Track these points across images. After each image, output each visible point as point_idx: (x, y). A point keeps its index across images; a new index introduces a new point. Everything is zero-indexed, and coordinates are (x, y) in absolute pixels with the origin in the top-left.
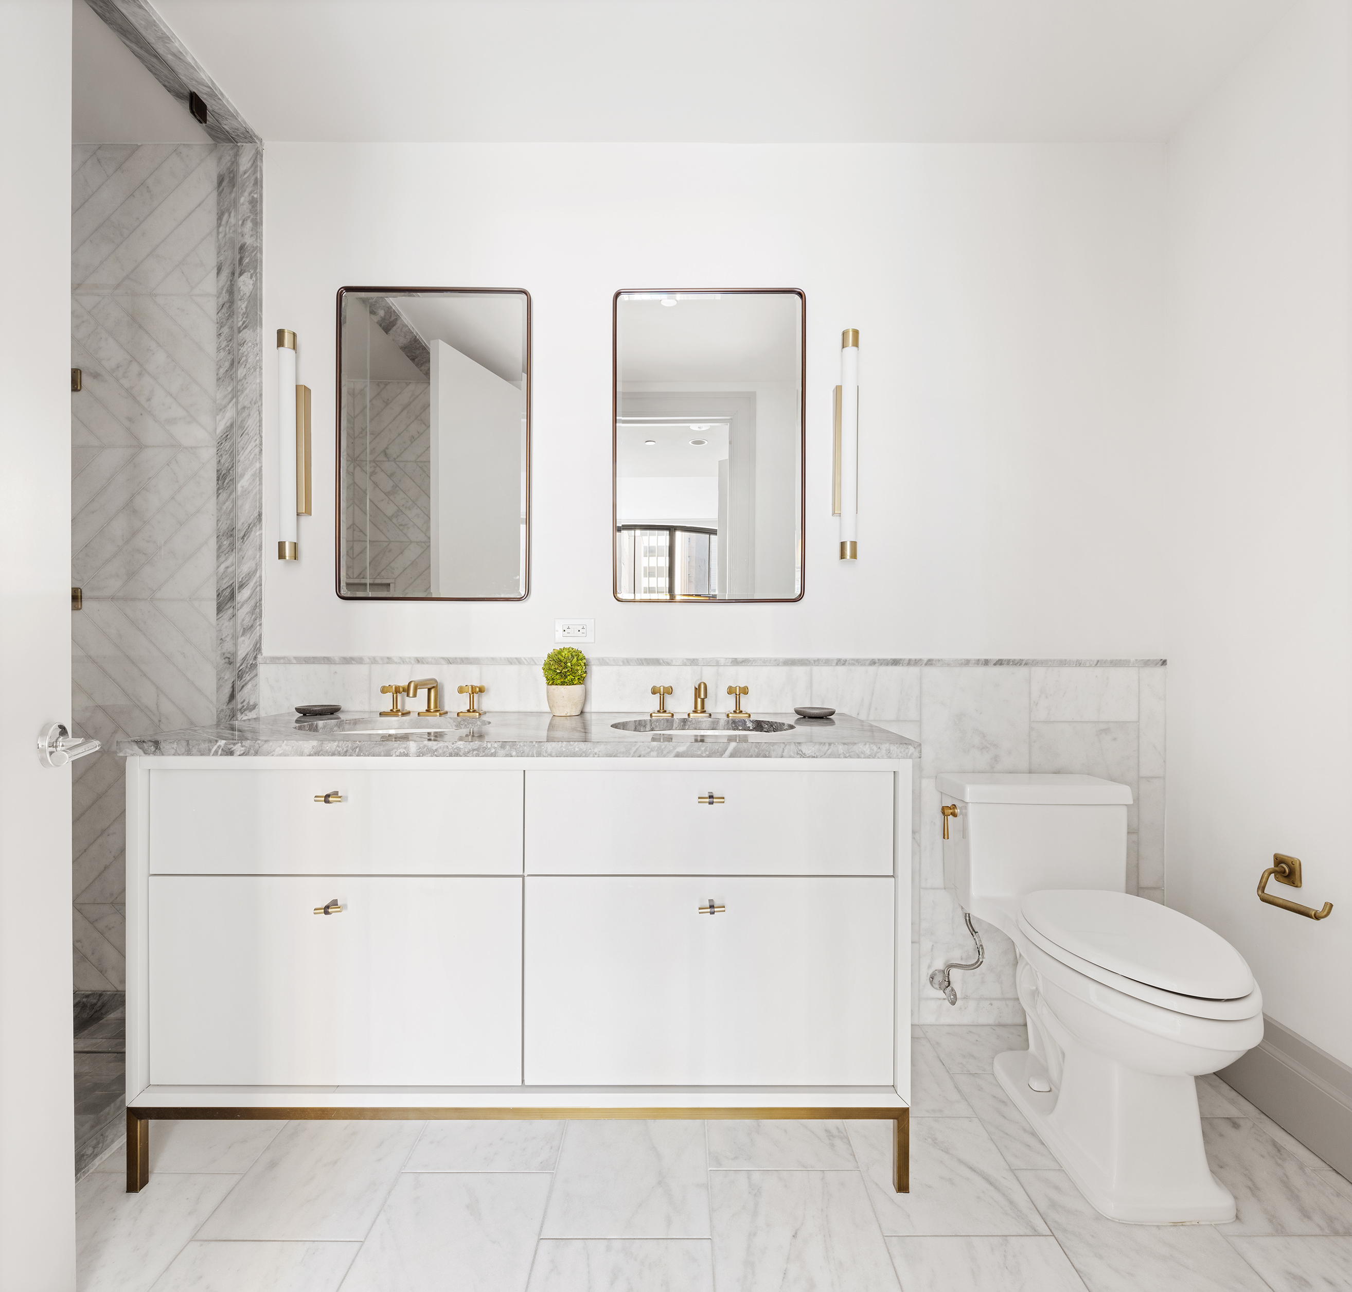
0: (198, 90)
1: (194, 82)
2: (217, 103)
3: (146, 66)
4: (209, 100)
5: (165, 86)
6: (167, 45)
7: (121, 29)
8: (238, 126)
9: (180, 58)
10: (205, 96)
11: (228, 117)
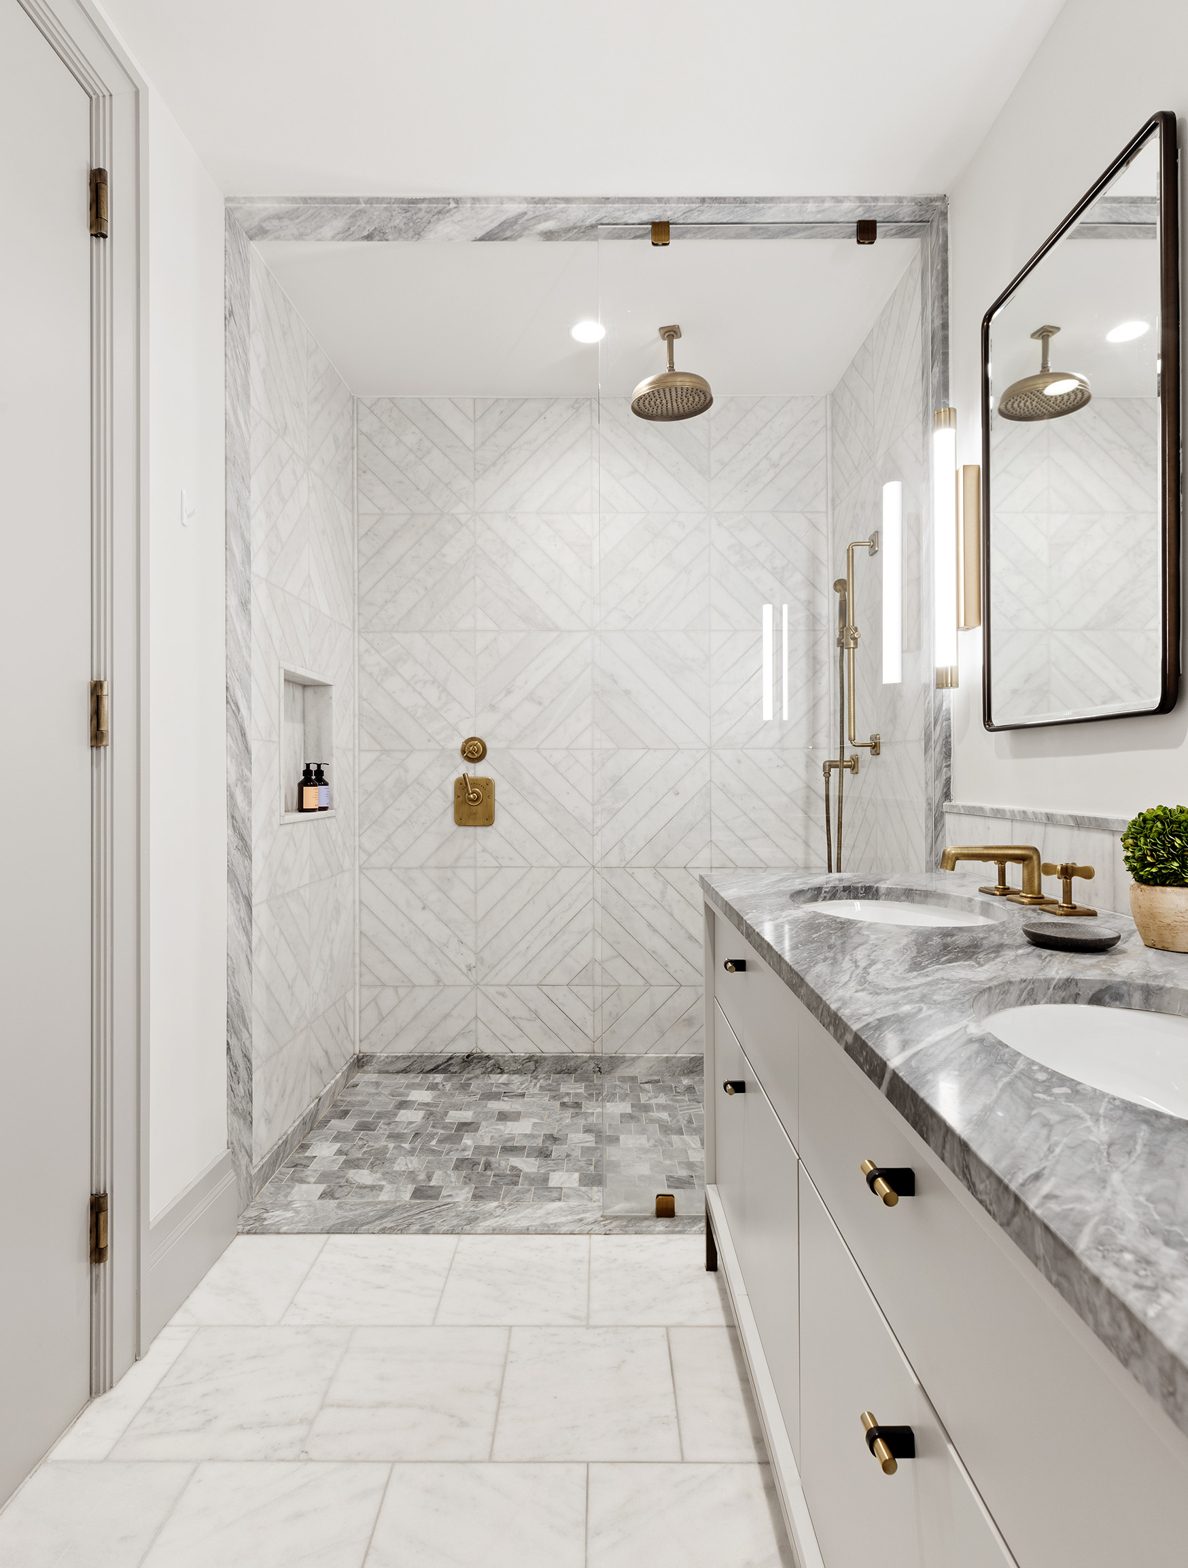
0: (859, 216)
1: (850, 214)
2: (878, 210)
3: (820, 238)
4: (872, 214)
5: (844, 238)
6: (808, 211)
7: (784, 232)
8: (911, 208)
9: (823, 210)
10: (867, 215)
11: (897, 211)
